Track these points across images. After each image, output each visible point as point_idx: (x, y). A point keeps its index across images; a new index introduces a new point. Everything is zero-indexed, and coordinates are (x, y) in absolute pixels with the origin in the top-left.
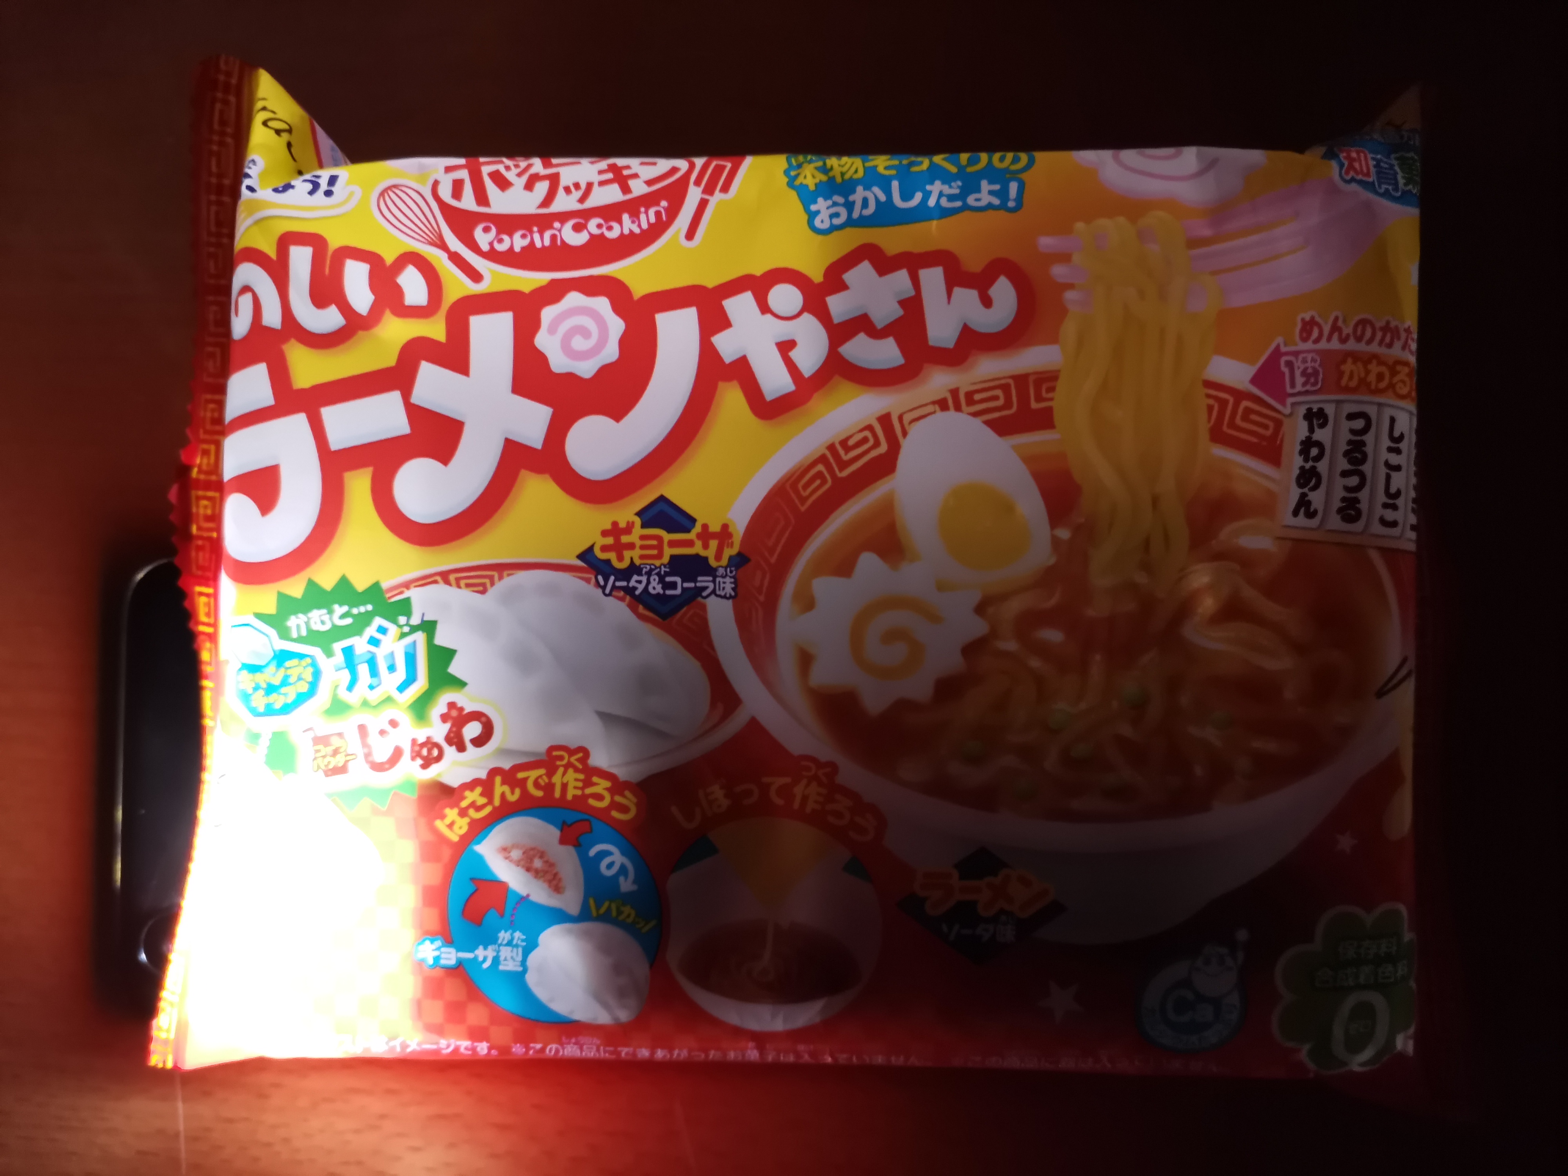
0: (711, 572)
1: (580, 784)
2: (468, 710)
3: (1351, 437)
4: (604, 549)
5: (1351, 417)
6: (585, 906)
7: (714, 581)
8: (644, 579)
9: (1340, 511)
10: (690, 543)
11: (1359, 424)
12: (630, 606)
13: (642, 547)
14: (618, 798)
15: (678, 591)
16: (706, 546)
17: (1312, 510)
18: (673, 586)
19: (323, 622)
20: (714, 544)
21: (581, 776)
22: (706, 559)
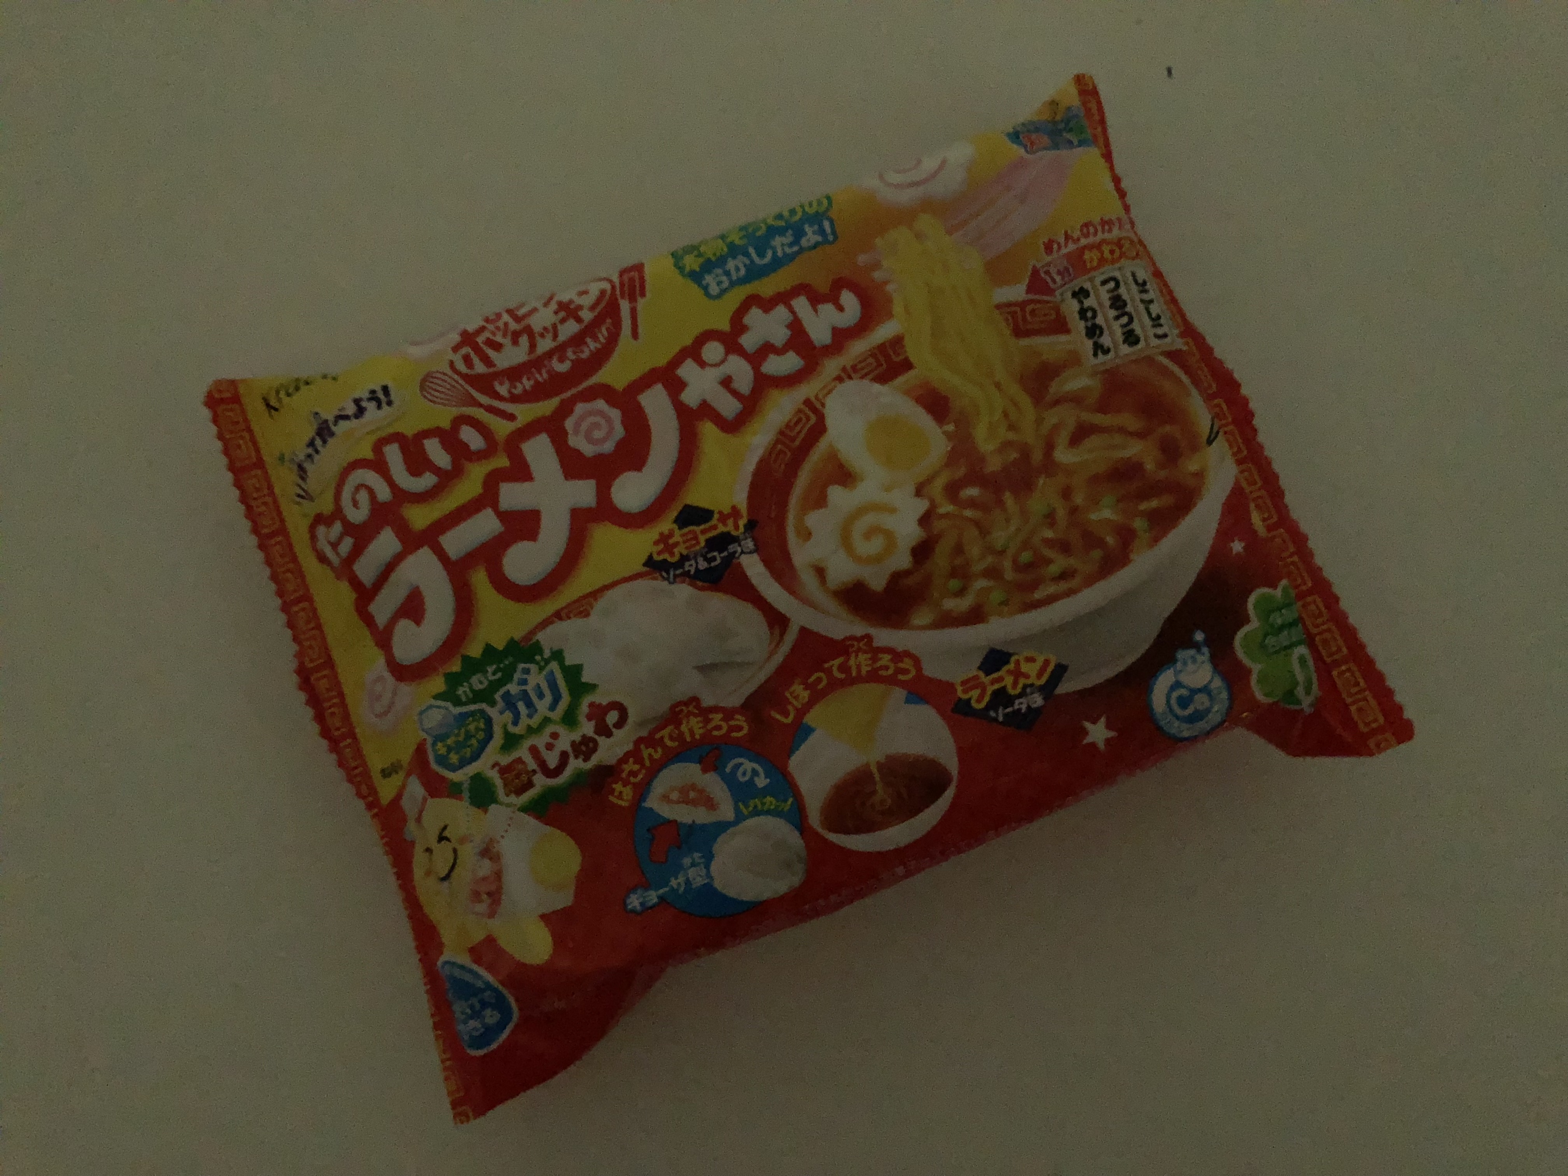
0: (735, 540)
1: (701, 725)
2: (604, 703)
3: (1110, 295)
4: (659, 553)
5: (1104, 283)
6: (737, 809)
7: (740, 545)
8: (693, 562)
9: (1124, 342)
10: (715, 527)
11: (1112, 284)
12: (689, 584)
13: (684, 542)
14: (732, 723)
15: (718, 561)
16: (725, 524)
17: (1105, 347)
18: (714, 559)
19: (481, 683)
20: (730, 522)
21: (699, 719)
22: (728, 533)
